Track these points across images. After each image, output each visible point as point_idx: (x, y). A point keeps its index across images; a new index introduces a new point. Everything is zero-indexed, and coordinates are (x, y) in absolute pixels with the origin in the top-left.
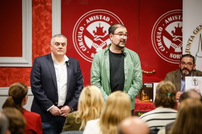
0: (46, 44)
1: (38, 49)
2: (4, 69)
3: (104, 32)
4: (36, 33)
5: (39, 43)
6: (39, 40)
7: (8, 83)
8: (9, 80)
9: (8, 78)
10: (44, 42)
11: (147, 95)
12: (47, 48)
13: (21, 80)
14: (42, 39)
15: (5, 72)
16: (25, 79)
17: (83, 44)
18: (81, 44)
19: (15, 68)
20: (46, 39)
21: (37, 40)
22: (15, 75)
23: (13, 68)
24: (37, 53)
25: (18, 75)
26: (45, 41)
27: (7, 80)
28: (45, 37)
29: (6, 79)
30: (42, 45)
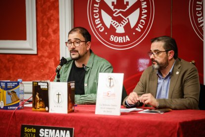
0: (53, 23)
1: (44, 30)
2: (8, 56)
3: (125, 3)
4: (41, 6)
5: (45, 21)
6: (45, 17)
7: (12, 76)
8: (13, 72)
9: (13, 68)
10: (51, 20)
11: (42, 101)
12: (54, 27)
13: (26, 72)
14: (49, 15)
15: (9, 61)
16: (31, 70)
17: (100, 22)
18: (97, 21)
19: (20, 56)
20: (52, 15)
21: (43, 16)
22: (20, 65)
23: (18, 56)
24: (43, 35)
25: (23, 65)
26: (52, 18)
27: (11, 72)
28: (52, 12)
29: (10, 70)
30: (49, 24)
